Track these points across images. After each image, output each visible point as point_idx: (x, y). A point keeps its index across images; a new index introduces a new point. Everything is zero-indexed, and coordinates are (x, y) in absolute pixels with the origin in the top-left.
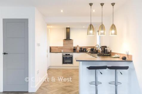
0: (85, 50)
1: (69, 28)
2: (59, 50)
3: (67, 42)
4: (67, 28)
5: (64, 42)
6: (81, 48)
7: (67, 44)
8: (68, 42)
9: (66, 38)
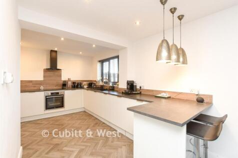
0: (80, 85)
1: (56, 52)
2: (34, 87)
3: (50, 73)
4: (52, 51)
5: (44, 74)
6: (74, 83)
7: (50, 76)
8: (53, 73)
9: (49, 67)
